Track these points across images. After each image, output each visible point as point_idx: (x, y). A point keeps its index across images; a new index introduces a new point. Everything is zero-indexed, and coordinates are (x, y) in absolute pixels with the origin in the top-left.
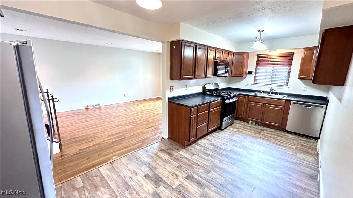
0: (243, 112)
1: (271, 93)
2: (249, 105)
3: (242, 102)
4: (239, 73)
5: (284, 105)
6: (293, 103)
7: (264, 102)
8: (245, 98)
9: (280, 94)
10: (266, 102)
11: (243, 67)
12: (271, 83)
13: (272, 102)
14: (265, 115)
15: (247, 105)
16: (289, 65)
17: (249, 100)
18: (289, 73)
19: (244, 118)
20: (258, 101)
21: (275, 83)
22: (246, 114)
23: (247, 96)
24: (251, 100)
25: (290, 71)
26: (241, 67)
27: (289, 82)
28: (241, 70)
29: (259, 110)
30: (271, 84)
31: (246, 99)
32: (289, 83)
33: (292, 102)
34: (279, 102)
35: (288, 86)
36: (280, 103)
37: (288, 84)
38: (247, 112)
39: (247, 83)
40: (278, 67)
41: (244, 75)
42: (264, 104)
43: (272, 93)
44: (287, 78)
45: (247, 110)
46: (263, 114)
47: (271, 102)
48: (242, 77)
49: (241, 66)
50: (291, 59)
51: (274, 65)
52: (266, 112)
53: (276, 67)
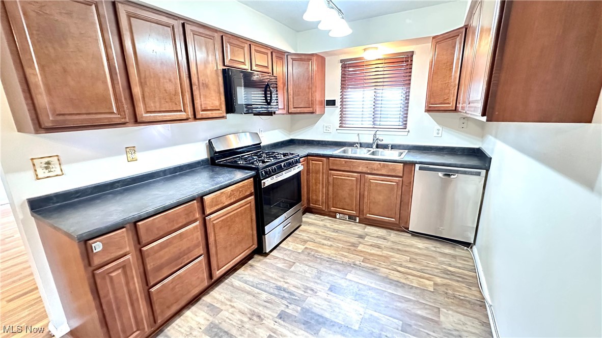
0: (321, 196)
1: (374, 146)
2: (331, 179)
3: (317, 172)
4: (307, 106)
5: (401, 175)
6: (420, 169)
7: (360, 169)
8: (321, 163)
9: (393, 147)
10: (364, 170)
11: (311, 88)
12: (374, 124)
13: (377, 170)
14: (366, 200)
15: (328, 178)
16: (406, 80)
17: (331, 167)
18: (407, 99)
19: (324, 209)
20: (347, 169)
21: (382, 123)
22: (328, 199)
23: (325, 159)
24: (335, 168)
25: (409, 96)
26: (307, 90)
27: (408, 119)
28: (308, 98)
29: (352, 190)
30: (375, 127)
31: (323, 165)
32: (408, 122)
33: (417, 166)
34: (391, 167)
35: (407, 130)
36: (394, 170)
37: (406, 124)
38: (328, 194)
39: (326, 127)
40: (385, 87)
41: (317, 109)
42: (362, 175)
43: (378, 146)
44: (403, 110)
45: (328, 190)
46: (362, 196)
47: (375, 170)
48: (312, 113)
49: (309, 88)
50: (408, 67)
51: (377, 84)
52: (366, 193)
53: (381, 87)
